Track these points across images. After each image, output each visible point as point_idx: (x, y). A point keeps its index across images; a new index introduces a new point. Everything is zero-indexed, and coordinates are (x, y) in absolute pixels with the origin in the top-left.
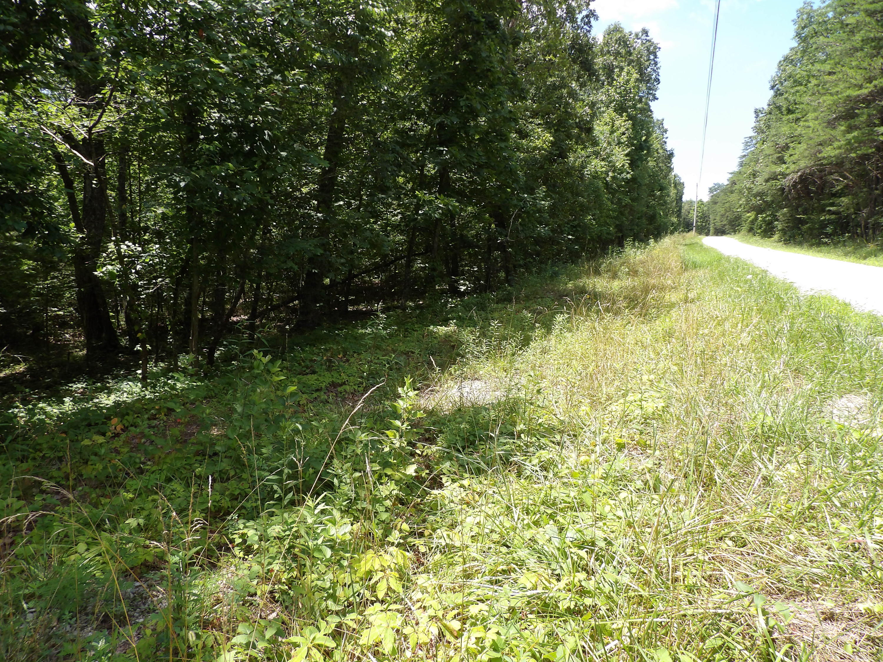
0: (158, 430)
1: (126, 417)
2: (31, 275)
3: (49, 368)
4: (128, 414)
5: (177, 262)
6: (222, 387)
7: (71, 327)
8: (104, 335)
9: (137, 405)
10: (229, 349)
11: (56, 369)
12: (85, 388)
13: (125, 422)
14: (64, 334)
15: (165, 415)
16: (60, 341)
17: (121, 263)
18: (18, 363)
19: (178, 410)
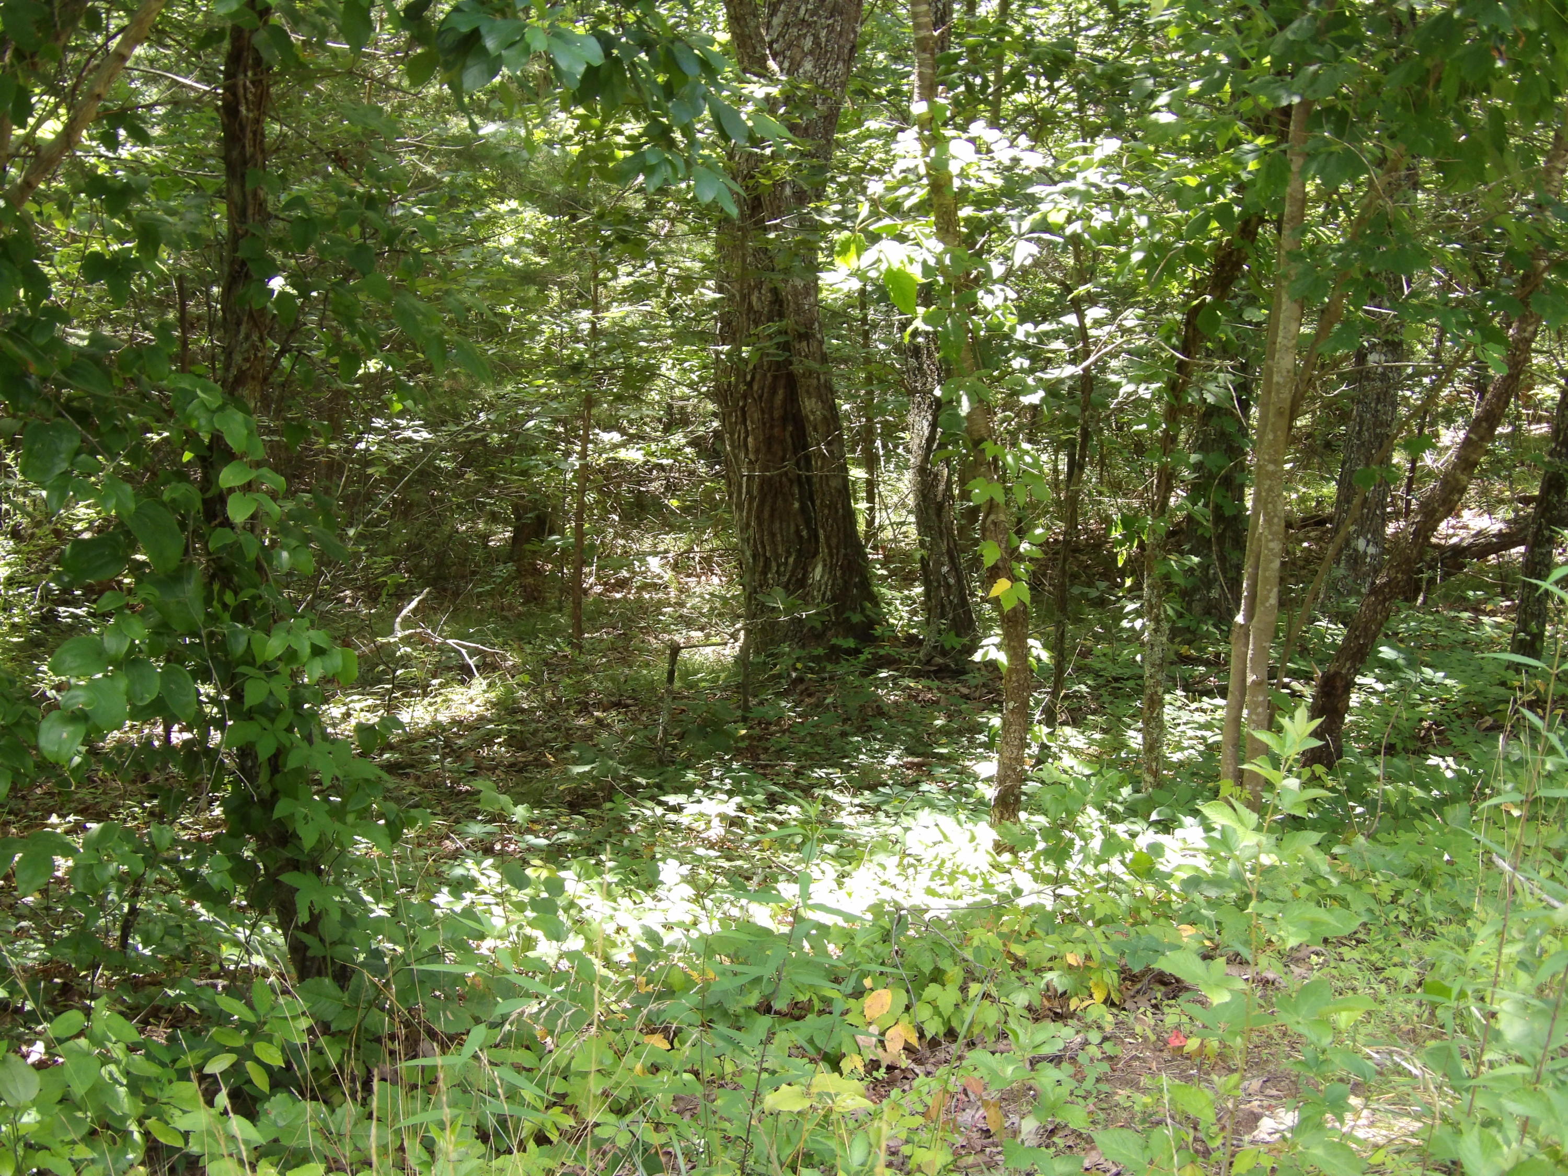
0: (1079, 1077)
1: (932, 990)
2: (528, 276)
3: (584, 709)
4: (937, 976)
5: (1201, 226)
6: (1386, 894)
7: (669, 524)
8: (818, 572)
9: (981, 936)
10: (1405, 687)
11: (612, 717)
12: (733, 822)
13: (923, 1012)
14: (642, 556)
15: (1109, 1002)
16: (622, 584)
17: (946, 228)
18: (464, 674)
19: (1219, 998)
